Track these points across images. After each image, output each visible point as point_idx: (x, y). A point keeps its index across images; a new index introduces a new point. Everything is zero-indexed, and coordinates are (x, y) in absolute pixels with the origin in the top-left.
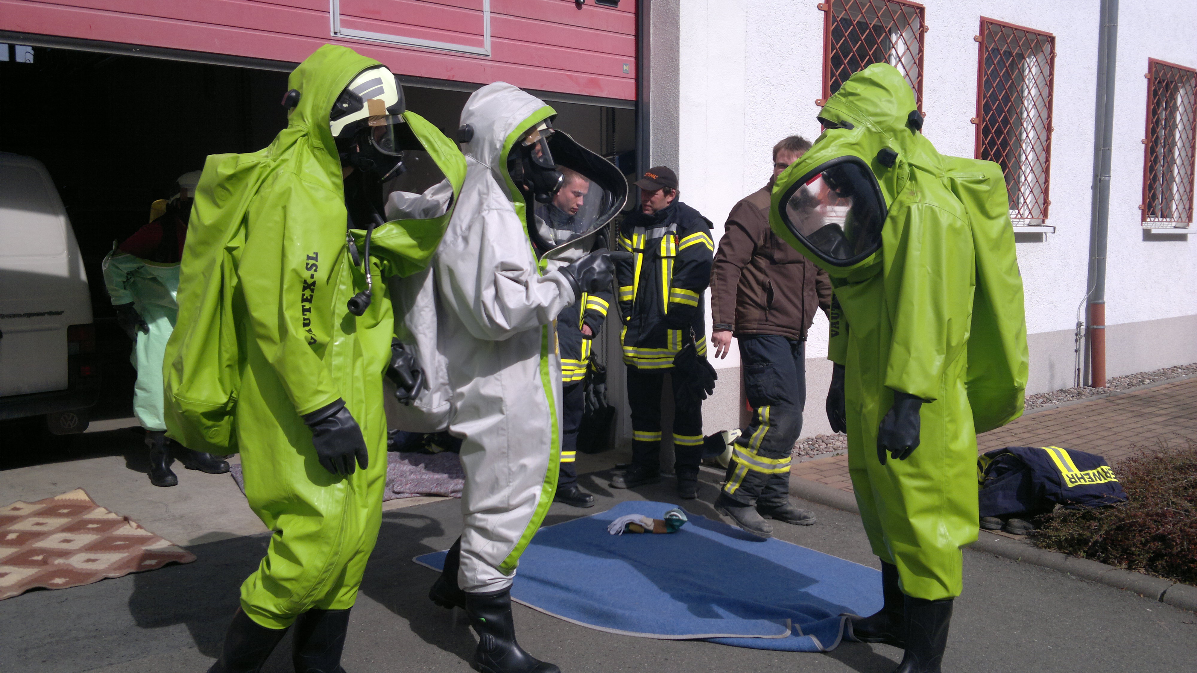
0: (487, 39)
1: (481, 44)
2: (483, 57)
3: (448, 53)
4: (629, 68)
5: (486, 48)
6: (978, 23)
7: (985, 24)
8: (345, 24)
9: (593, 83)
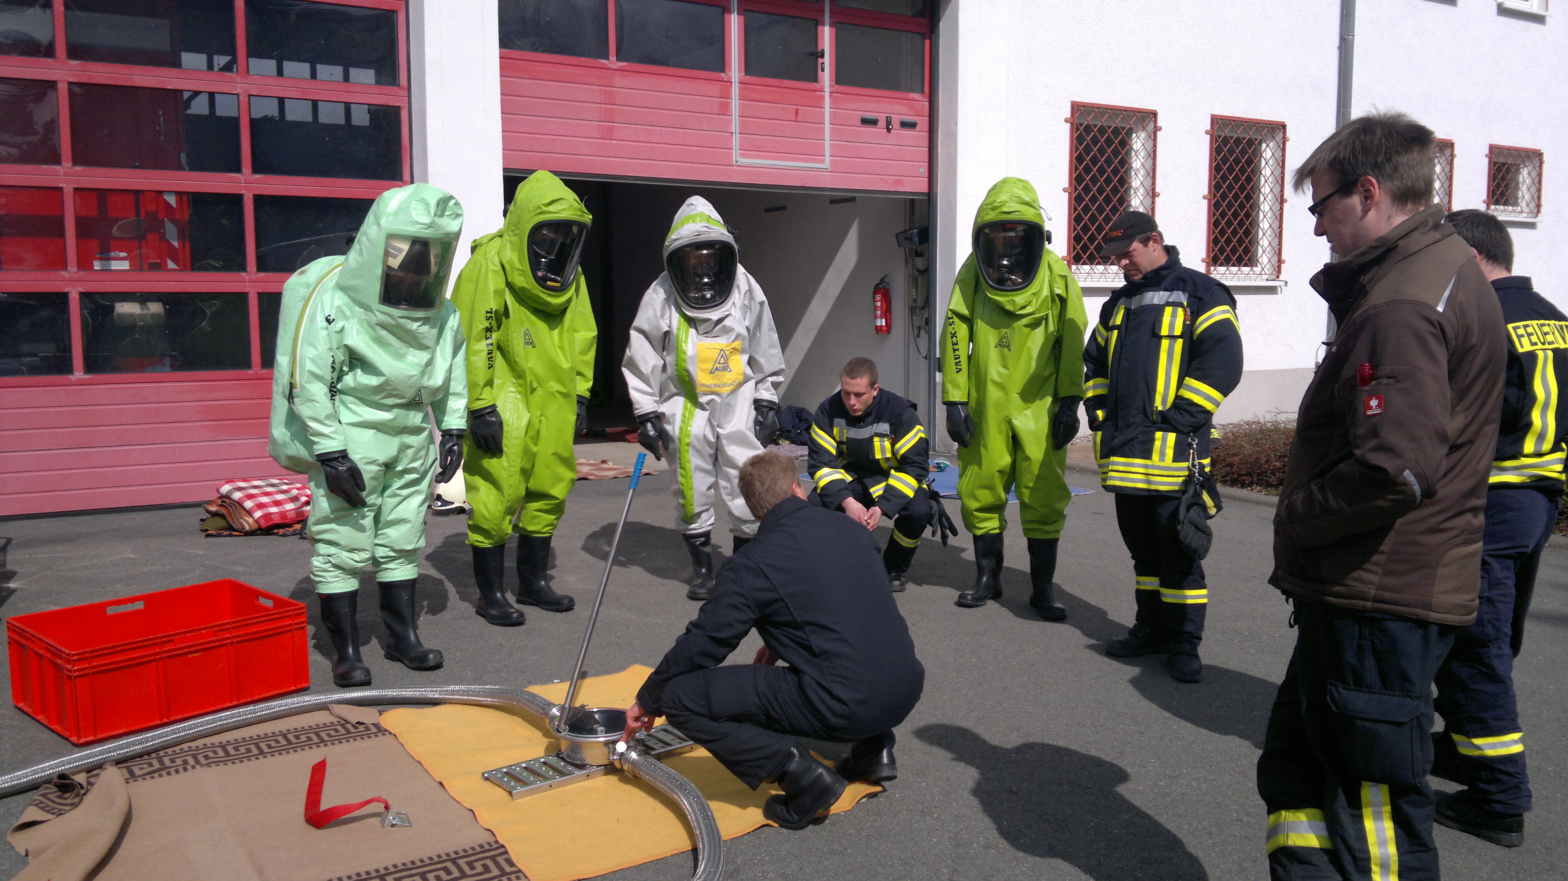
0: (827, 158)
1: (823, 162)
2: (824, 170)
3: (803, 169)
4: (923, 170)
5: (827, 164)
6: (1209, 120)
7: (1216, 120)
8: (742, 155)
9: (898, 182)
